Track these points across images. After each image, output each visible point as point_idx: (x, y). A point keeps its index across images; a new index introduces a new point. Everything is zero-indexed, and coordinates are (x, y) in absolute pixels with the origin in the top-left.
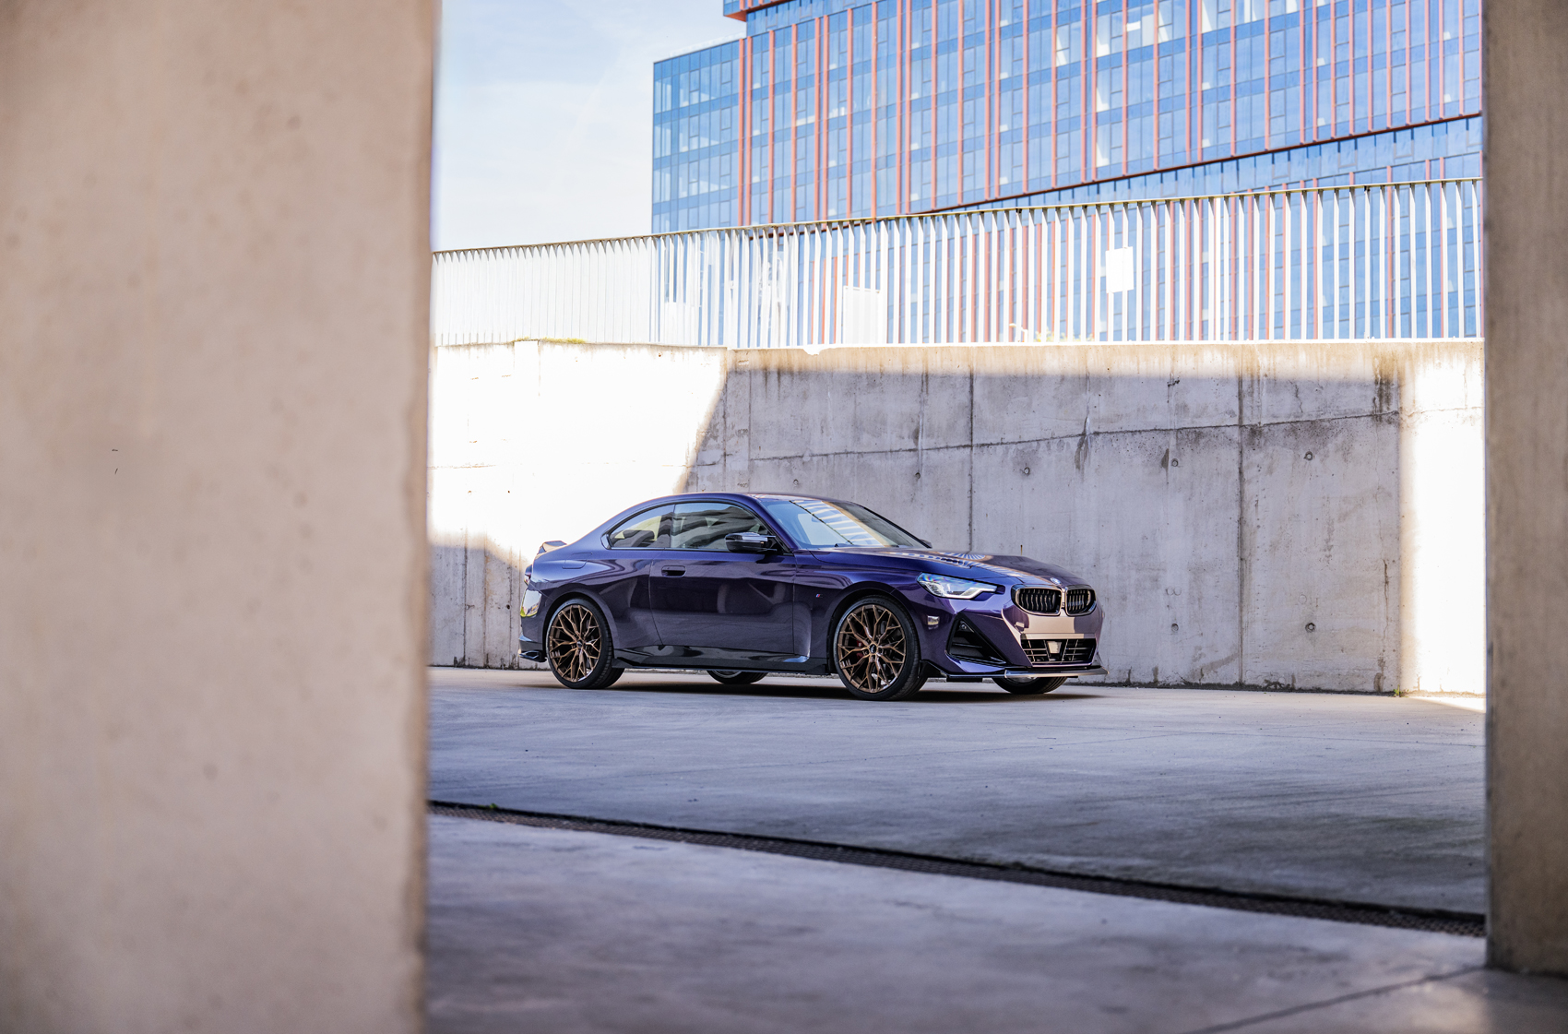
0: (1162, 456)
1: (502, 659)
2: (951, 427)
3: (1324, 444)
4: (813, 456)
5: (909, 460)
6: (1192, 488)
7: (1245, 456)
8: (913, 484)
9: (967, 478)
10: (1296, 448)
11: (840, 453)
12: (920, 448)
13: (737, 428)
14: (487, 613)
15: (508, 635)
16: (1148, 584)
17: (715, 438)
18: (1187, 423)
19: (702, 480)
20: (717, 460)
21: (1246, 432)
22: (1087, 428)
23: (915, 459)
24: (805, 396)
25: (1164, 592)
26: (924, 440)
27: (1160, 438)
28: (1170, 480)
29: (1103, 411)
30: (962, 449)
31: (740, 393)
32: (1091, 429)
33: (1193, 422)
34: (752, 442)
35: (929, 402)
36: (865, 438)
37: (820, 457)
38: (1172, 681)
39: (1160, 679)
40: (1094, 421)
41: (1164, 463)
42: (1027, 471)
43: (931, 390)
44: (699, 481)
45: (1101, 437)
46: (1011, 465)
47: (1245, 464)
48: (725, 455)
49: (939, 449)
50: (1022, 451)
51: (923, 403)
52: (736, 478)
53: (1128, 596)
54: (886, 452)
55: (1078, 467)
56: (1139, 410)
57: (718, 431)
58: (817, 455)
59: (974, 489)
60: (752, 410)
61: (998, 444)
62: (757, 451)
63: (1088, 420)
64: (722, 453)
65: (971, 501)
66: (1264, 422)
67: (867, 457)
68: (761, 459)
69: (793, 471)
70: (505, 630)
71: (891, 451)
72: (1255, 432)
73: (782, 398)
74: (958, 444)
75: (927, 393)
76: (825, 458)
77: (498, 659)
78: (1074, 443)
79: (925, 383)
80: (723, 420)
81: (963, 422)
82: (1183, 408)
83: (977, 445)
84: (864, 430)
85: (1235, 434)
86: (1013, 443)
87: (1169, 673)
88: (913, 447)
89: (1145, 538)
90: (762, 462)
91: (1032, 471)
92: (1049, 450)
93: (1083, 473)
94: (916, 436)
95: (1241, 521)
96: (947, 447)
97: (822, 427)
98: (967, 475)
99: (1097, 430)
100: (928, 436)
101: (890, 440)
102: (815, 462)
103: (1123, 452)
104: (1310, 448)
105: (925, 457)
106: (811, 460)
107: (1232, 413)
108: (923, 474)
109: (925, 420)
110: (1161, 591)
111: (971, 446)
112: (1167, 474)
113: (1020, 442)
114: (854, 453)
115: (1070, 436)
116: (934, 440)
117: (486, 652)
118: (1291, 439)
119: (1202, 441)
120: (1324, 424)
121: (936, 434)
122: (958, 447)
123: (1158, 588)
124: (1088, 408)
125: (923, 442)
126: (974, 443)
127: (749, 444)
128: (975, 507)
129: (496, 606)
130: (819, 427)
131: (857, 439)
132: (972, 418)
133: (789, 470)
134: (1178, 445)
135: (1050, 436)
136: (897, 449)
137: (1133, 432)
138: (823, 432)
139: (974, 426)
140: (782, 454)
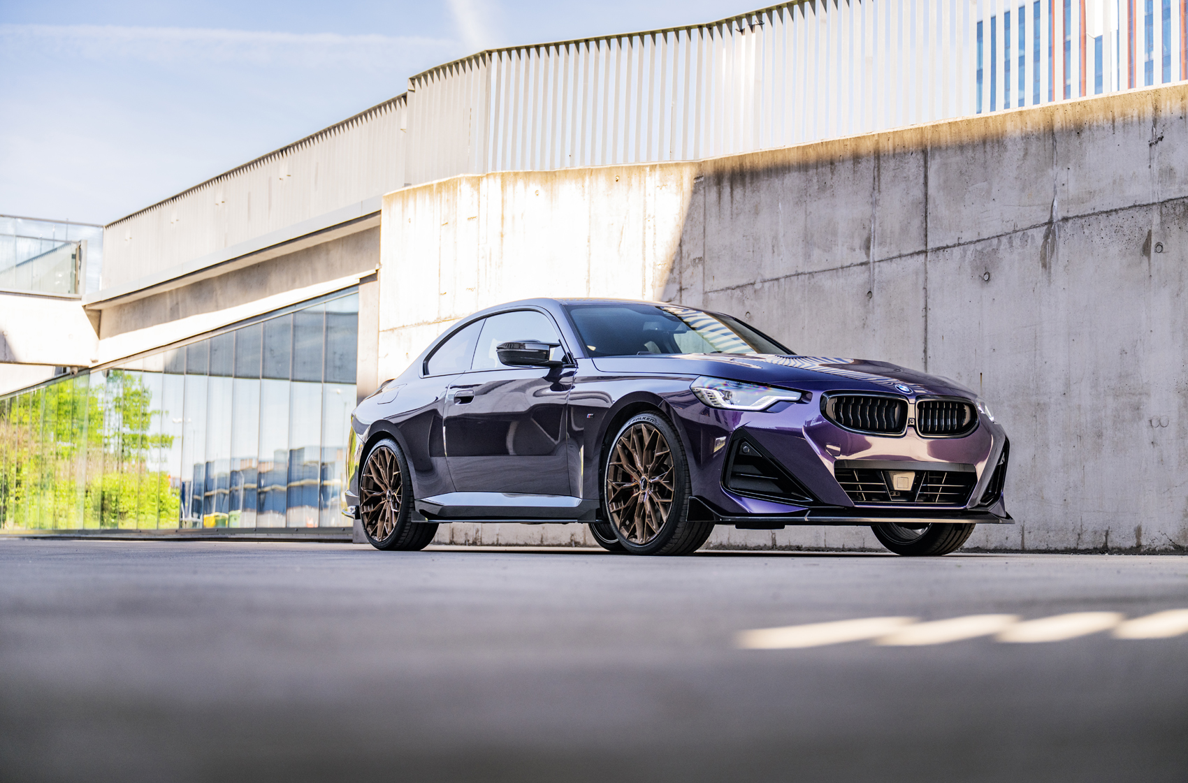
0: (1143, 241)
1: (466, 534)
2: (904, 230)
4: (765, 281)
5: (859, 276)
6: (1180, 280)
8: (865, 306)
9: (922, 292)
11: (790, 276)
12: (871, 261)
13: (692, 257)
16: (1128, 414)
17: (672, 271)
18: (1173, 192)
20: (673, 296)
22: (1054, 214)
23: (866, 275)
24: (756, 211)
25: (1149, 424)
26: (876, 249)
27: (1140, 216)
28: (1153, 272)
29: (1073, 189)
30: (916, 257)
31: (695, 215)
32: (1058, 215)
33: (1180, 191)
34: (706, 272)
35: (881, 203)
36: (816, 253)
37: (771, 283)
38: (1158, 544)
39: (1144, 542)
40: (1062, 202)
41: (1146, 250)
42: (987, 278)
43: (883, 186)
45: (1070, 223)
46: (969, 271)
48: (681, 289)
49: (891, 259)
50: (981, 252)
51: (875, 203)
53: (1104, 431)
54: (836, 269)
55: (1044, 266)
56: (1114, 182)
57: (674, 262)
58: (768, 280)
59: (929, 306)
60: (706, 233)
61: (954, 246)
62: (711, 282)
63: (1055, 204)
64: (678, 287)
65: (926, 321)
67: (818, 278)
69: (745, 302)
71: (842, 268)
73: (734, 216)
74: (911, 251)
75: (879, 192)
76: (776, 282)
77: (463, 534)
78: (1039, 234)
79: (876, 179)
81: (917, 224)
82: (1169, 173)
83: (932, 250)
84: (815, 244)
86: (971, 243)
87: (1155, 534)
88: (865, 260)
89: (1123, 352)
90: (716, 293)
91: (993, 276)
92: (1012, 246)
93: (1050, 273)
94: (867, 246)
96: (900, 256)
97: (773, 246)
98: (921, 288)
99: (1065, 215)
100: (880, 244)
101: (841, 253)
102: (766, 289)
105: (877, 270)
106: (763, 287)
108: (875, 293)
109: (877, 224)
110: (1145, 423)
111: (925, 252)
112: (1149, 264)
113: (978, 241)
114: (805, 274)
115: (1035, 227)
116: (886, 249)
121: (888, 241)
122: (912, 255)
123: (1140, 419)
124: (1055, 187)
125: (876, 252)
126: (929, 247)
127: (704, 273)
128: (930, 328)
130: (770, 246)
131: (807, 256)
132: (926, 216)
133: (741, 301)
134: (1162, 223)
135: (1012, 229)
136: (848, 264)
137: (1108, 213)
138: (774, 252)
139: (929, 225)
140: (735, 283)
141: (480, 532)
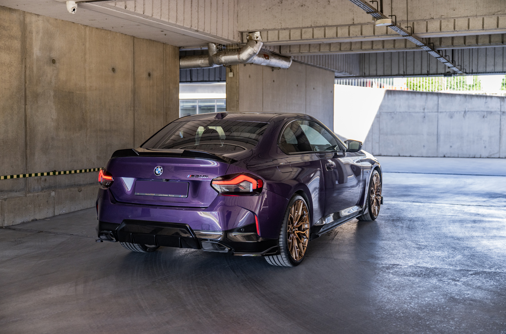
2: (433, 108)
4: (397, 112)
5: (422, 114)
6: (490, 122)
8: (423, 119)
9: (437, 118)
11: (404, 112)
16: (479, 139)
18: (489, 110)
21: (502, 113)
23: (424, 114)
27: (483, 113)
28: (485, 120)
29: (470, 107)
32: (467, 110)
38: (484, 157)
39: (482, 157)
40: (468, 108)
41: (484, 117)
42: (451, 117)
43: (428, 100)
45: (469, 112)
46: (448, 116)
47: (501, 118)
49: (430, 112)
50: (450, 114)
51: (426, 103)
53: (475, 141)
54: (416, 112)
55: (464, 117)
56: (478, 107)
59: (439, 120)
61: (444, 112)
63: (466, 108)
65: (438, 123)
67: (411, 113)
69: (392, 115)
72: (504, 112)
74: (435, 112)
76: (400, 113)
78: (463, 113)
81: (436, 107)
82: (488, 107)
83: (440, 112)
84: (411, 108)
85: (499, 113)
86: (448, 112)
87: (483, 155)
88: (423, 111)
89: (479, 131)
91: (453, 117)
92: (457, 113)
94: (424, 109)
95: (500, 128)
96: (432, 112)
100: (427, 109)
101: (417, 110)
102: (398, 114)
103: (474, 115)
105: (426, 114)
107: (499, 109)
108: (426, 117)
109: (426, 106)
111: (438, 112)
113: (450, 112)
114: (408, 112)
115: (462, 111)
119: (492, 114)
121: (429, 109)
123: (482, 140)
124: (466, 106)
125: (426, 111)
130: (399, 106)
131: (409, 109)
132: (438, 106)
133: (390, 115)
134: (487, 114)
135: (457, 111)
136: (419, 112)
137: (477, 111)
139: (439, 108)
140: (389, 111)
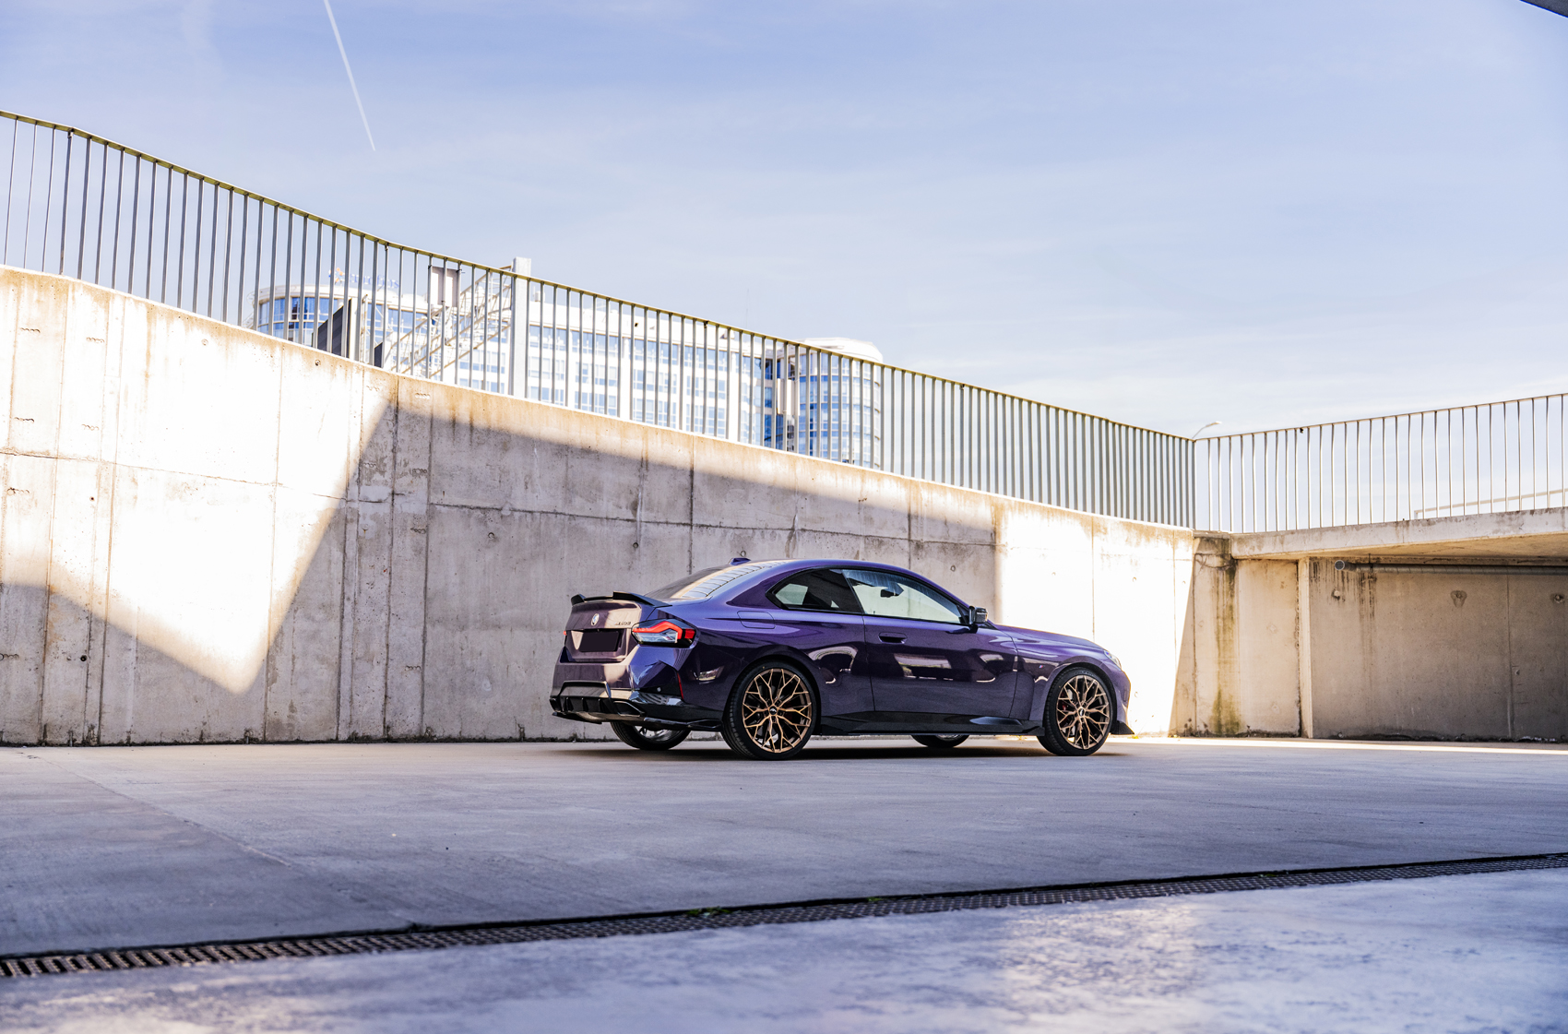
1: (71, 732)
2: (671, 505)
3: (962, 561)
4: (515, 510)
5: (627, 530)
7: (912, 562)
8: (631, 553)
9: (687, 554)
10: (945, 561)
11: (547, 513)
12: (638, 520)
13: (411, 466)
14: (48, 667)
15: (82, 697)
17: (382, 473)
18: (872, 532)
19: (364, 518)
20: (383, 498)
21: (913, 546)
22: (795, 525)
23: (633, 530)
24: (505, 447)
26: (643, 512)
27: (853, 541)
29: (808, 512)
30: (682, 527)
31: (417, 428)
32: (799, 526)
33: (877, 532)
34: (432, 485)
35: (648, 478)
36: (578, 501)
37: (522, 513)
40: (801, 519)
42: (742, 554)
44: (361, 519)
45: (807, 533)
46: (729, 546)
48: (393, 494)
49: (658, 523)
50: (739, 536)
51: (642, 477)
52: (409, 522)
54: (601, 518)
55: (788, 556)
56: (837, 516)
57: (385, 465)
58: (519, 511)
59: (693, 564)
60: (434, 449)
61: (716, 527)
62: (440, 496)
63: (797, 518)
64: (390, 491)
66: (925, 539)
67: (579, 521)
68: (444, 505)
69: (488, 523)
70: (78, 691)
71: (607, 518)
72: (919, 546)
73: (474, 444)
74: (678, 521)
75: (647, 469)
76: (529, 515)
77: (64, 732)
78: (785, 535)
80: (391, 454)
81: (683, 502)
82: (870, 520)
83: (697, 525)
84: (577, 493)
85: (905, 545)
86: (731, 528)
88: (631, 517)
90: (446, 508)
91: (748, 554)
92: (763, 538)
94: (634, 507)
96: (667, 523)
97: (526, 483)
98: (686, 551)
99: (804, 527)
100: (648, 509)
101: (606, 507)
102: (517, 518)
103: (824, 548)
104: (954, 562)
105: (643, 528)
106: (512, 515)
107: (904, 529)
108: (641, 545)
109: (645, 494)
111: (691, 525)
113: (737, 528)
114: (565, 514)
115: (782, 529)
116: (653, 514)
117: (44, 722)
118: (942, 555)
119: (883, 548)
120: (963, 547)
121: (655, 509)
122: (678, 524)
124: (796, 508)
125: (642, 514)
126: (694, 522)
127: (429, 486)
129: (63, 657)
130: (523, 482)
131: (568, 501)
132: (692, 500)
133: (483, 522)
134: (866, 548)
135: (764, 527)
136: (615, 517)
137: (833, 533)
138: (527, 488)
139: (694, 507)
140: (474, 503)
141: (96, 730)
